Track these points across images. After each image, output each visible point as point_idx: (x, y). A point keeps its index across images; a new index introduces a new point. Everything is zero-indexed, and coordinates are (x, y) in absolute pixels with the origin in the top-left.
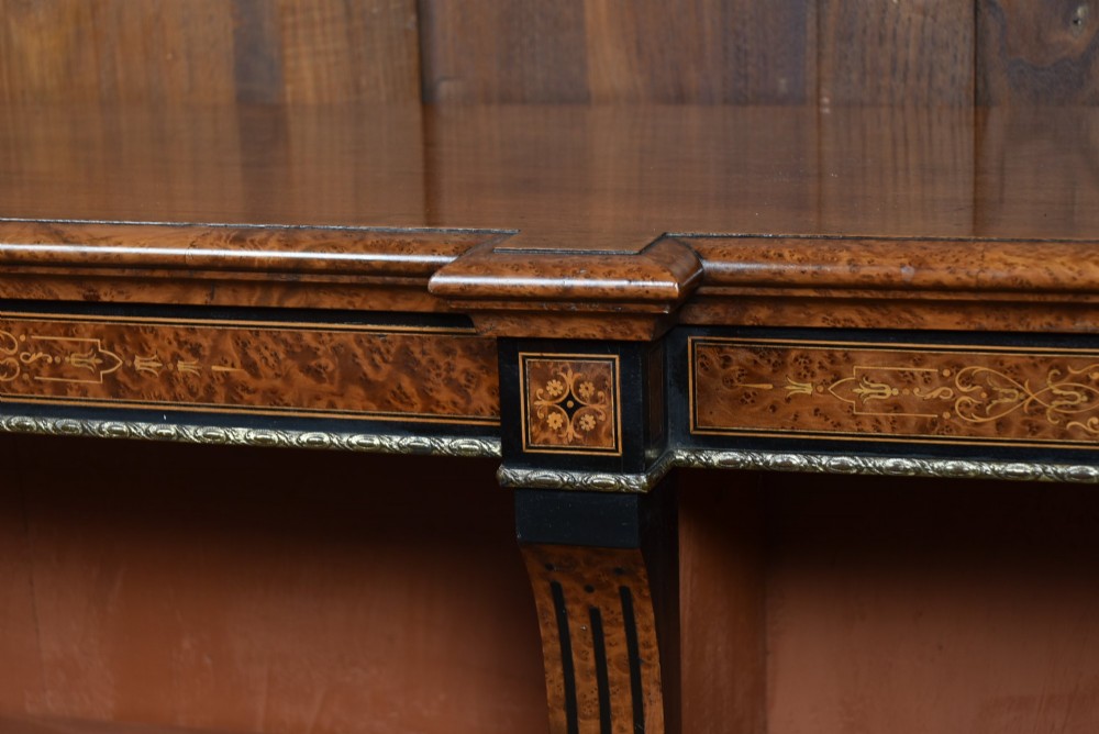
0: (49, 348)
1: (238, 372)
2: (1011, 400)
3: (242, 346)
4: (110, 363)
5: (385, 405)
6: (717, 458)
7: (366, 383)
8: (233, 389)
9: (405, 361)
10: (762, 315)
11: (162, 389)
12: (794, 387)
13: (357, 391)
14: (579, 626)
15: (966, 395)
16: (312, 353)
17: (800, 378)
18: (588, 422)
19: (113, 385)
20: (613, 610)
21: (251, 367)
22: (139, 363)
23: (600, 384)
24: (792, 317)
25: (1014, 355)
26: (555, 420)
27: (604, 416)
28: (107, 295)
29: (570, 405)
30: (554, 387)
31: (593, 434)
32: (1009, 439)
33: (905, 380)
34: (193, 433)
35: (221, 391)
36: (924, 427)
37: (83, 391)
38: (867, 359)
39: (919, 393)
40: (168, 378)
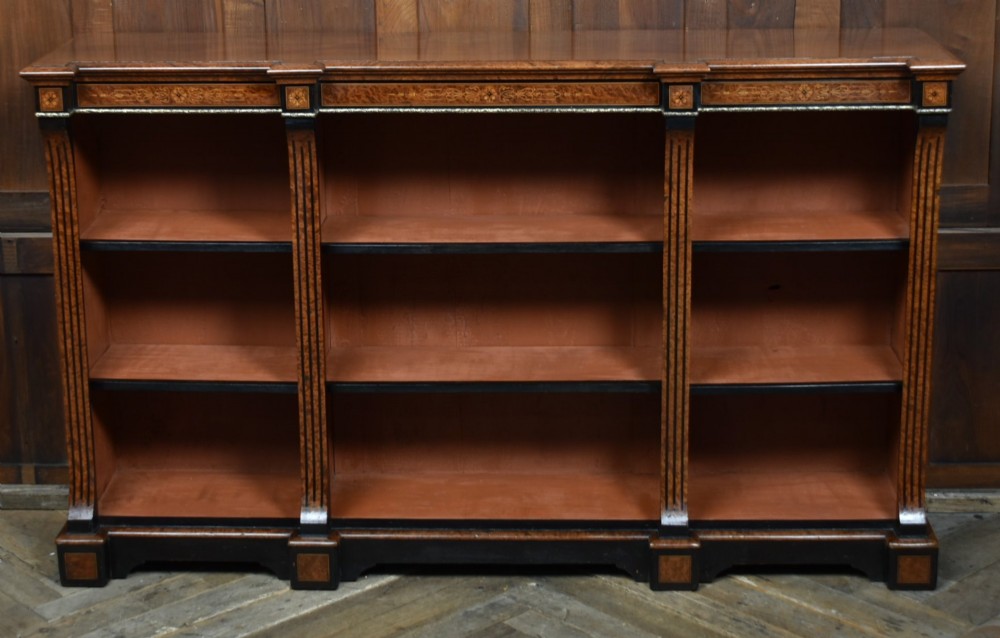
0: (541, 91)
1: (591, 95)
2: (773, 94)
3: (593, 89)
4: (557, 94)
5: (628, 101)
6: (708, 109)
7: (624, 97)
8: (590, 100)
9: (634, 91)
10: (720, 77)
11: (571, 100)
12: (725, 93)
13: (621, 98)
14: (675, 150)
15: (763, 93)
16: (610, 90)
17: (727, 91)
18: (685, 101)
19: (558, 100)
20: (684, 146)
21: (595, 94)
22: (566, 94)
23: (688, 92)
24: (726, 77)
25: (773, 83)
26: (677, 101)
27: (689, 99)
28: (559, 78)
29: (681, 98)
30: (677, 94)
31: (686, 104)
32: (771, 102)
33: (748, 90)
34: (580, 110)
35: (587, 100)
36: (754, 100)
37: (550, 102)
38: (741, 85)
39: (753, 93)
40: (573, 98)
